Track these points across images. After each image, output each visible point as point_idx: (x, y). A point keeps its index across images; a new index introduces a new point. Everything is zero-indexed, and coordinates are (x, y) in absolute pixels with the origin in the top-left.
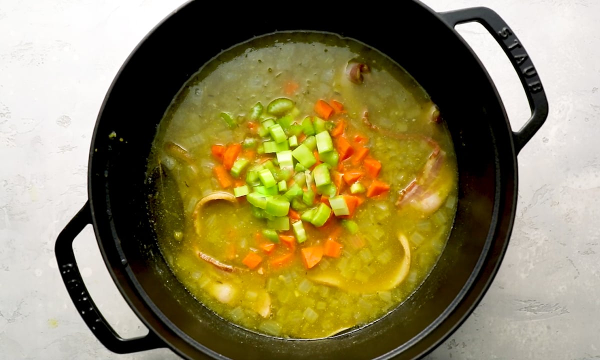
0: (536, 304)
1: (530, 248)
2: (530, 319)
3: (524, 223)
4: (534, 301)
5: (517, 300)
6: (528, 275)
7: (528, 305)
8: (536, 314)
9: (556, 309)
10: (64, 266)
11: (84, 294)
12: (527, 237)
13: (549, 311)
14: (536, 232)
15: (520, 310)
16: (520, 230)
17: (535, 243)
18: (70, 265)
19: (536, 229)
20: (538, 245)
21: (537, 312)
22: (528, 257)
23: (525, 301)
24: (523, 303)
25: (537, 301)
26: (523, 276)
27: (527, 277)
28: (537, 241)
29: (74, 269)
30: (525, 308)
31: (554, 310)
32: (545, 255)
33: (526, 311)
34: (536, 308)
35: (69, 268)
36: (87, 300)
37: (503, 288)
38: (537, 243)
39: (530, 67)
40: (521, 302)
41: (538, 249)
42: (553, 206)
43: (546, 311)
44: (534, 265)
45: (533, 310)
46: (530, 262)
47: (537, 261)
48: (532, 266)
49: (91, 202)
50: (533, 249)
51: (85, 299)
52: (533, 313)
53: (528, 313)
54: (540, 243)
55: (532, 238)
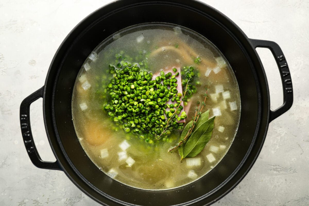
0: (279, 167)
1: (277, 138)
2: (276, 175)
3: (275, 124)
4: (279, 165)
5: (269, 165)
6: (275, 151)
7: (275, 168)
8: (279, 172)
9: (290, 171)
10: (23, 116)
11: (29, 132)
12: (276, 132)
13: (286, 171)
14: (280, 129)
15: (271, 170)
16: (272, 128)
17: (280, 135)
18: (26, 116)
19: (281, 127)
20: (282, 136)
21: (280, 172)
22: (275, 142)
23: (273, 166)
24: (272, 167)
25: (280, 166)
26: (273, 152)
27: (275, 153)
28: (281, 134)
29: (27, 118)
30: (274, 169)
31: (289, 171)
32: (285, 141)
33: (274, 171)
34: (279, 170)
35: (25, 117)
36: (29, 136)
37: (262, 158)
38: (281, 135)
39: (289, 79)
40: (271, 166)
41: (281, 138)
42: (290, 115)
43: (285, 171)
44: (279, 146)
45: (278, 170)
46: (277, 145)
47: (281, 144)
48: (278, 147)
49: (45, 87)
50: (279, 138)
51: (29, 135)
52: (277, 172)
53: (275, 172)
54: (283, 135)
55: (279, 132)
